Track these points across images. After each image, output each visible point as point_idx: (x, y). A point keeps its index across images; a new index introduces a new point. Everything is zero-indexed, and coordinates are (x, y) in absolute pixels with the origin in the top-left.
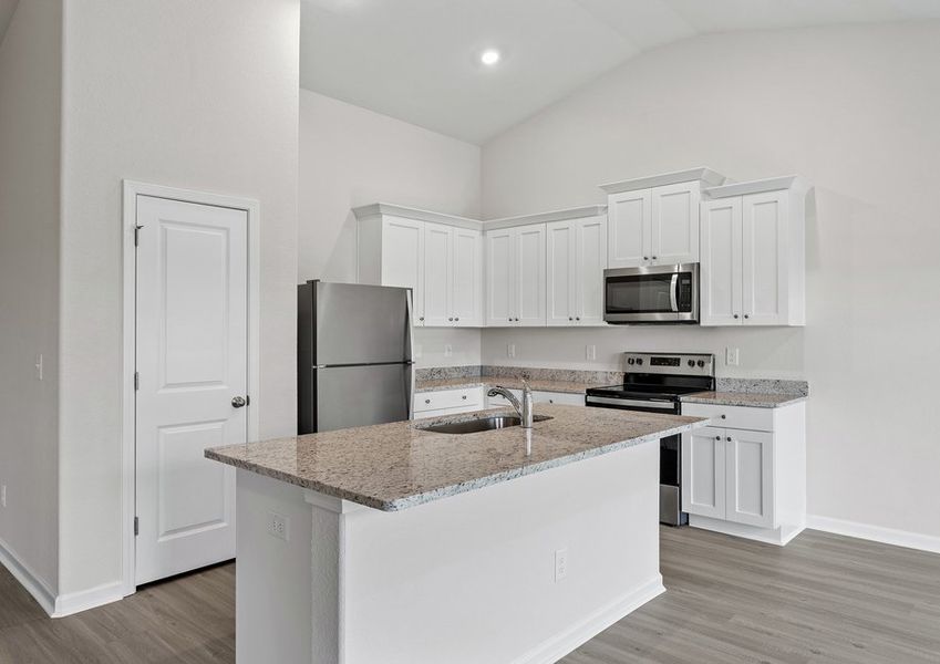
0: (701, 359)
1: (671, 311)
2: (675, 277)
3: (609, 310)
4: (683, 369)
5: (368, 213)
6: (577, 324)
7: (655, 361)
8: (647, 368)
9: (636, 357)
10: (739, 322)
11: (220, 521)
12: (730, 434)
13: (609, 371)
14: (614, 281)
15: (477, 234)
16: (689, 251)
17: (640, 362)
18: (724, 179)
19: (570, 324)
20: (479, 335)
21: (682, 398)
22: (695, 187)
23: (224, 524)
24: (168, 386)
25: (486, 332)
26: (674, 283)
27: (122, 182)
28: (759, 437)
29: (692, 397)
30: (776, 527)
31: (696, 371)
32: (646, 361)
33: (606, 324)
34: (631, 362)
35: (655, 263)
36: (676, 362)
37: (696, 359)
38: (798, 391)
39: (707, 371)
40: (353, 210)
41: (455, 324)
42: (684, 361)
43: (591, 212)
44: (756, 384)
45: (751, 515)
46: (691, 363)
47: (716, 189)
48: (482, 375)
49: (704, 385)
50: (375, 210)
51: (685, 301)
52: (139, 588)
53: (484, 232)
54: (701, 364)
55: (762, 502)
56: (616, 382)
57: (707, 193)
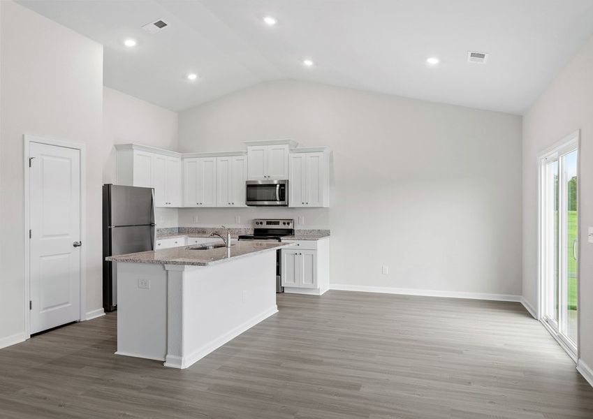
0: (288, 222)
1: (276, 200)
2: (278, 186)
3: (248, 199)
4: (281, 226)
5: (124, 148)
6: (232, 206)
7: (269, 223)
8: (265, 226)
9: (259, 221)
10: (304, 206)
11: (67, 303)
12: (301, 252)
13: (247, 228)
14: (251, 187)
15: (179, 160)
16: (284, 174)
17: (261, 223)
18: (298, 144)
19: (229, 206)
20: (177, 212)
21: (282, 238)
22: (286, 147)
23: (69, 305)
24: (45, 236)
25: (181, 210)
26: (278, 188)
27: (23, 136)
28: (311, 252)
29: (285, 238)
30: (318, 287)
31: (286, 227)
32: (265, 223)
33: (246, 206)
34: (257, 223)
35: (269, 179)
36: (277, 223)
37: (286, 222)
38: (326, 234)
39: (290, 227)
40: (115, 146)
41: (169, 206)
42: (281, 223)
43: (240, 154)
44: (311, 231)
45: (309, 285)
46: (284, 223)
47: (295, 148)
48: (179, 232)
49: (290, 232)
50: (130, 147)
51: (282, 197)
52: (32, 336)
53: (182, 159)
54: (288, 224)
55: (313, 279)
56: (251, 233)
57: (291, 150)
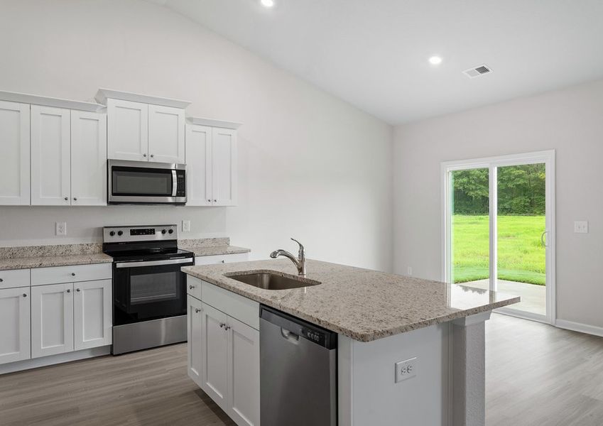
0: (172, 228)
2: (174, 172)
4: (155, 237)
7: (135, 232)
8: (123, 238)
9: (119, 230)
10: (210, 204)
13: (85, 243)
16: (178, 155)
17: (120, 233)
22: (181, 113)
26: (175, 176)
31: (167, 237)
32: (127, 232)
33: (106, 204)
34: (113, 233)
35: (153, 160)
36: (152, 232)
37: (167, 229)
42: (159, 231)
51: (181, 189)
54: (171, 232)
57: (189, 119)
